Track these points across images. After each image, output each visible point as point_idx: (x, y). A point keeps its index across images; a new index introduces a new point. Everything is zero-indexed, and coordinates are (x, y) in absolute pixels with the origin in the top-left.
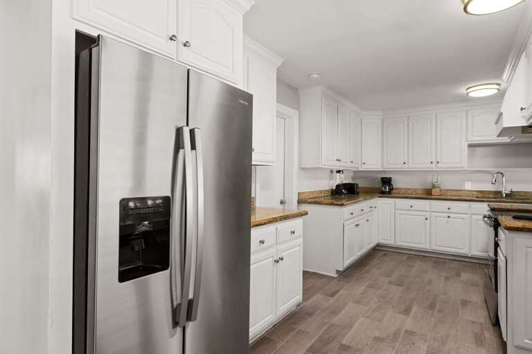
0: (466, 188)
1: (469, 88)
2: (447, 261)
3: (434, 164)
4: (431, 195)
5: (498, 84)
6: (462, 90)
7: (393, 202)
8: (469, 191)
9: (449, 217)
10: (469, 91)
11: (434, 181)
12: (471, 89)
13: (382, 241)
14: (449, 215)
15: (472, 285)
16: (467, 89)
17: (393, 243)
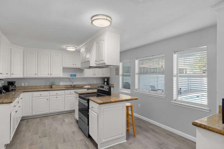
0: (61, 84)
1: (67, 47)
2: (56, 115)
3: (50, 75)
4: (52, 88)
5: (76, 48)
6: (64, 47)
7: (31, 94)
8: (62, 85)
9: (57, 97)
10: (67, 48)
11: (53, 82)
12: (68, 47)
13: (25, 115)
14: (57, 96)
15: (71, 123)
16: (66, 47)
17: (31, 114)
